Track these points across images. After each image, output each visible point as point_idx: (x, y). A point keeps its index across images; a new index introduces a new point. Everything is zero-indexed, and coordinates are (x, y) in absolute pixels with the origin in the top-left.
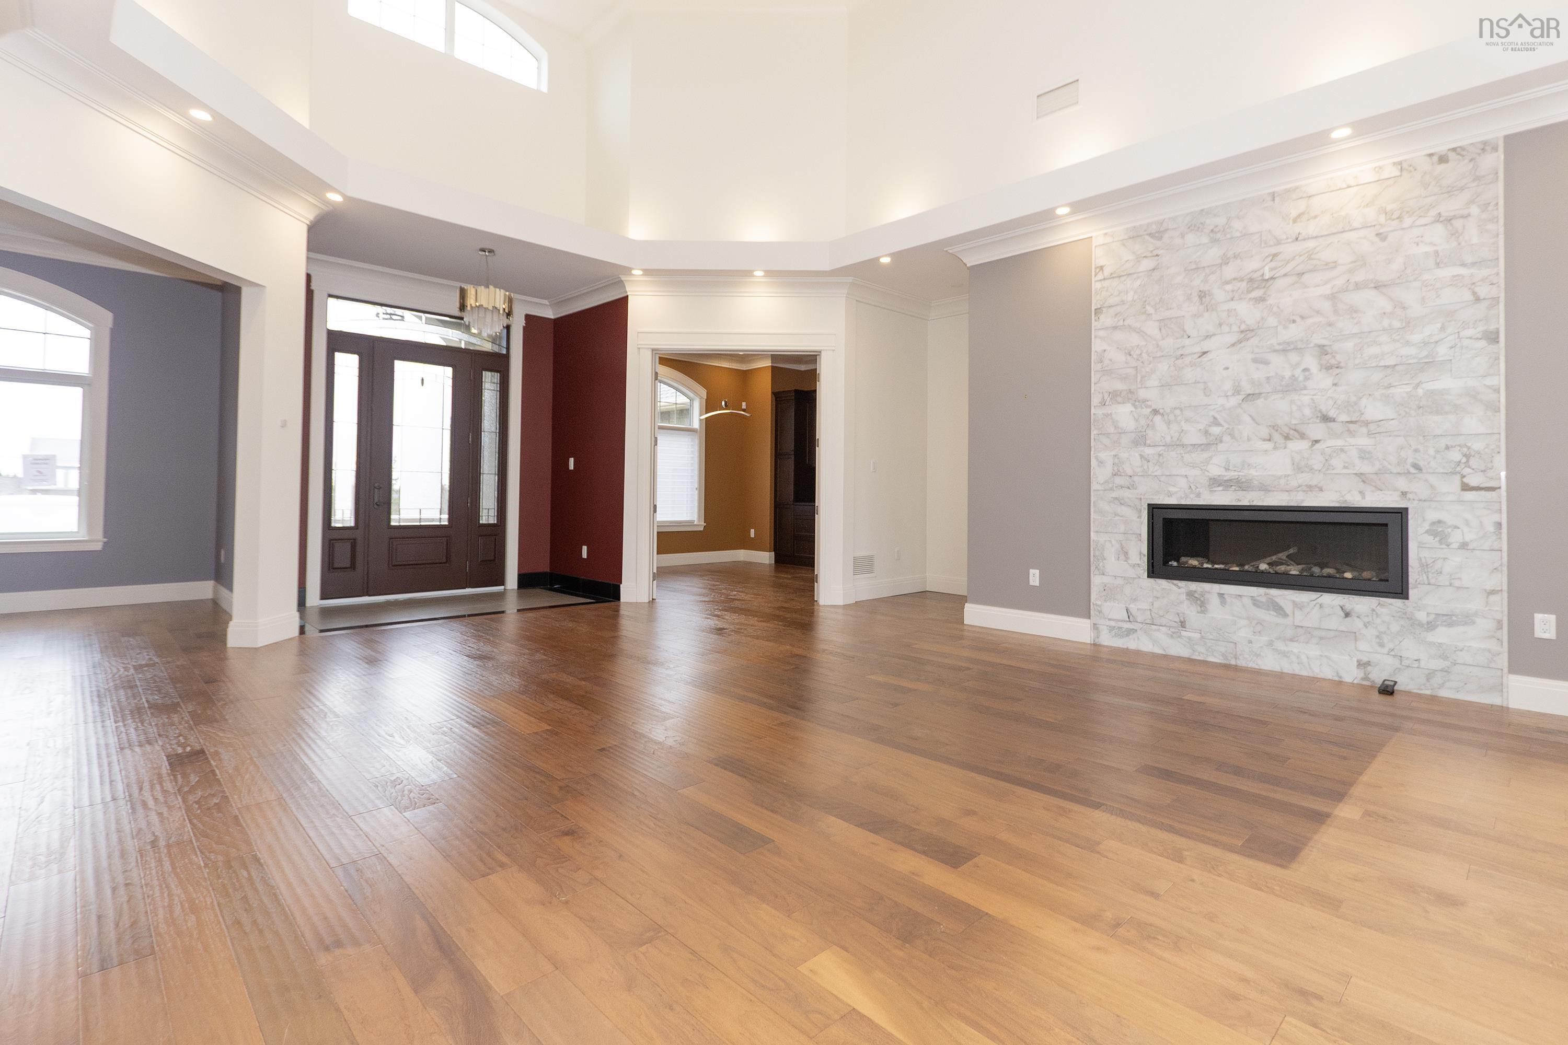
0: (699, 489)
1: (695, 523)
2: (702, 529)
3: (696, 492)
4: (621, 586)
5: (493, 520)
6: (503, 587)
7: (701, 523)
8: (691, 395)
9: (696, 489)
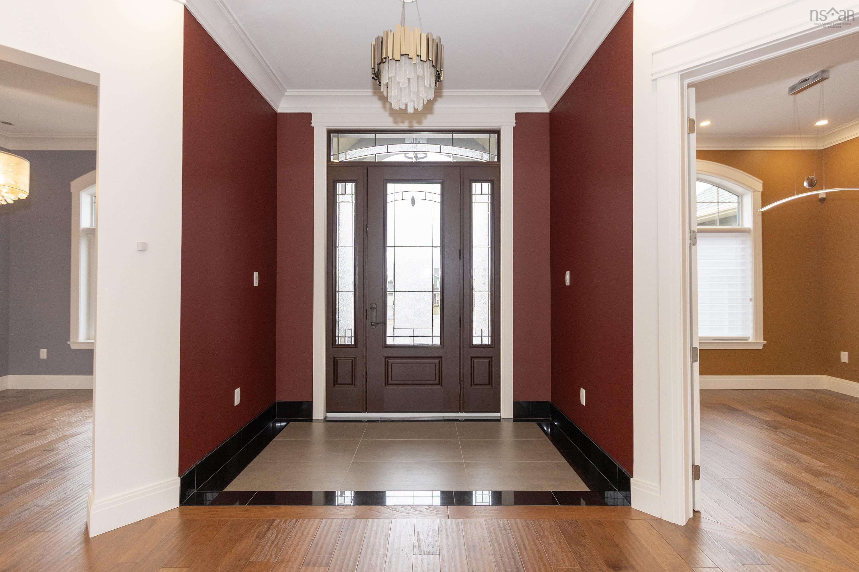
0: (755, 300)
1: (750, 340)
2: (760, 347)
3: (751, 304)
4: (632, 480)
5: (486, 341)
6: (498, 415)
7: (758, 341)
8: (739, 189)
9: (751, 300)
